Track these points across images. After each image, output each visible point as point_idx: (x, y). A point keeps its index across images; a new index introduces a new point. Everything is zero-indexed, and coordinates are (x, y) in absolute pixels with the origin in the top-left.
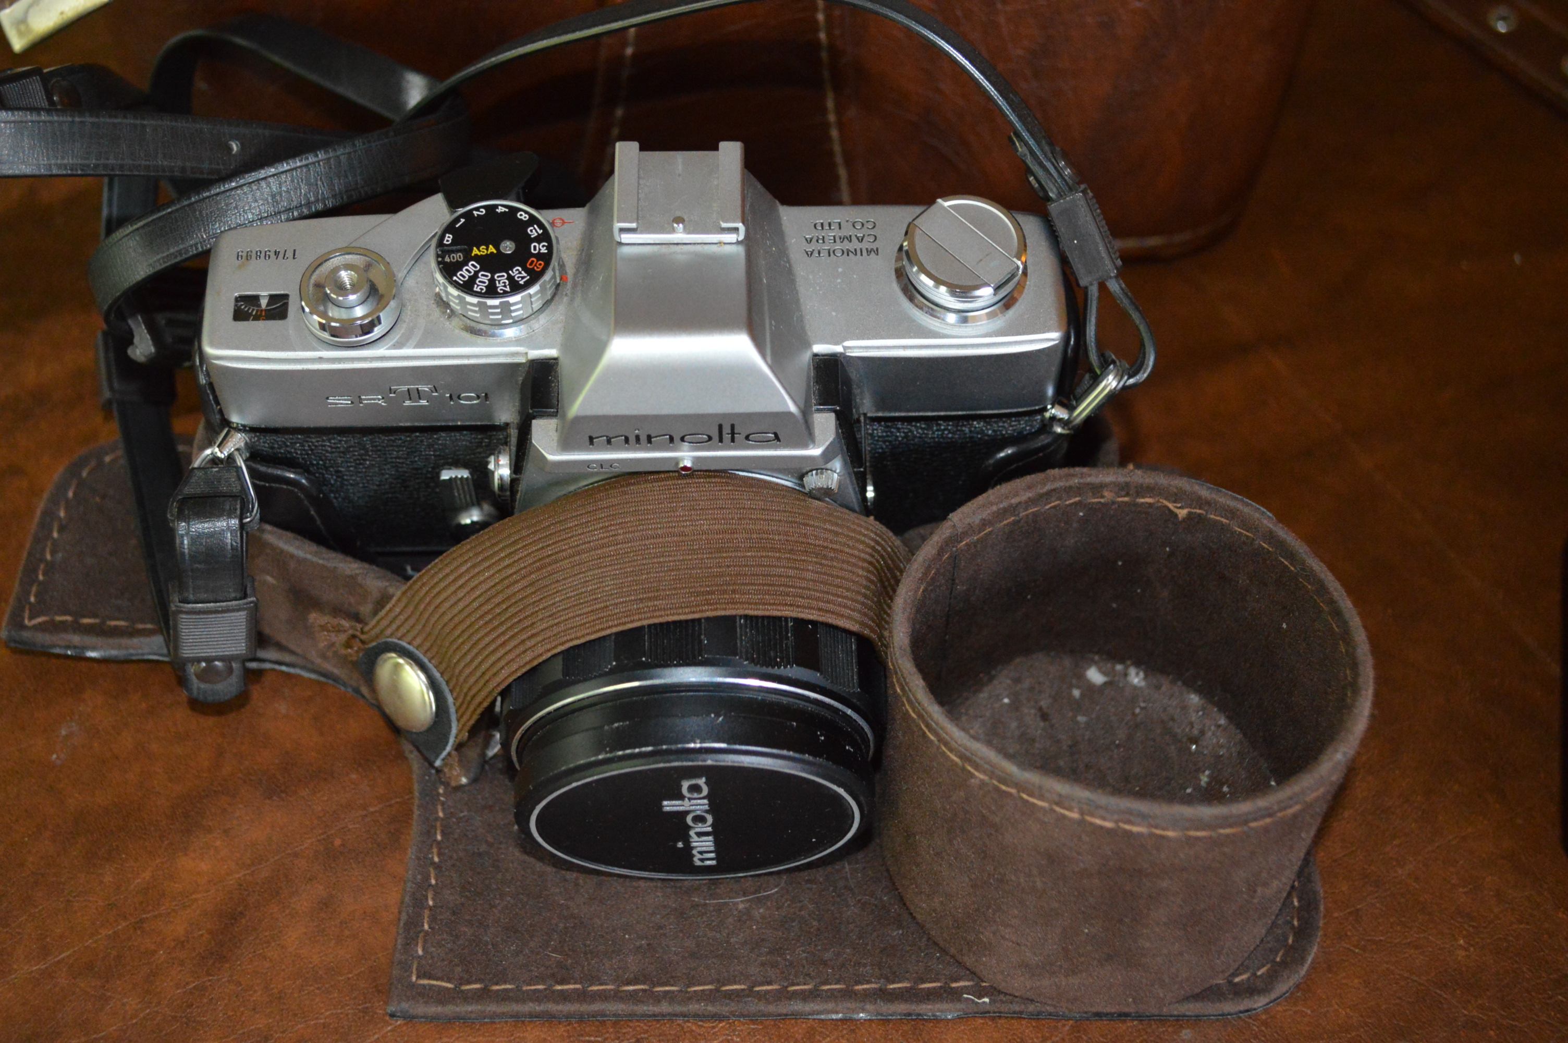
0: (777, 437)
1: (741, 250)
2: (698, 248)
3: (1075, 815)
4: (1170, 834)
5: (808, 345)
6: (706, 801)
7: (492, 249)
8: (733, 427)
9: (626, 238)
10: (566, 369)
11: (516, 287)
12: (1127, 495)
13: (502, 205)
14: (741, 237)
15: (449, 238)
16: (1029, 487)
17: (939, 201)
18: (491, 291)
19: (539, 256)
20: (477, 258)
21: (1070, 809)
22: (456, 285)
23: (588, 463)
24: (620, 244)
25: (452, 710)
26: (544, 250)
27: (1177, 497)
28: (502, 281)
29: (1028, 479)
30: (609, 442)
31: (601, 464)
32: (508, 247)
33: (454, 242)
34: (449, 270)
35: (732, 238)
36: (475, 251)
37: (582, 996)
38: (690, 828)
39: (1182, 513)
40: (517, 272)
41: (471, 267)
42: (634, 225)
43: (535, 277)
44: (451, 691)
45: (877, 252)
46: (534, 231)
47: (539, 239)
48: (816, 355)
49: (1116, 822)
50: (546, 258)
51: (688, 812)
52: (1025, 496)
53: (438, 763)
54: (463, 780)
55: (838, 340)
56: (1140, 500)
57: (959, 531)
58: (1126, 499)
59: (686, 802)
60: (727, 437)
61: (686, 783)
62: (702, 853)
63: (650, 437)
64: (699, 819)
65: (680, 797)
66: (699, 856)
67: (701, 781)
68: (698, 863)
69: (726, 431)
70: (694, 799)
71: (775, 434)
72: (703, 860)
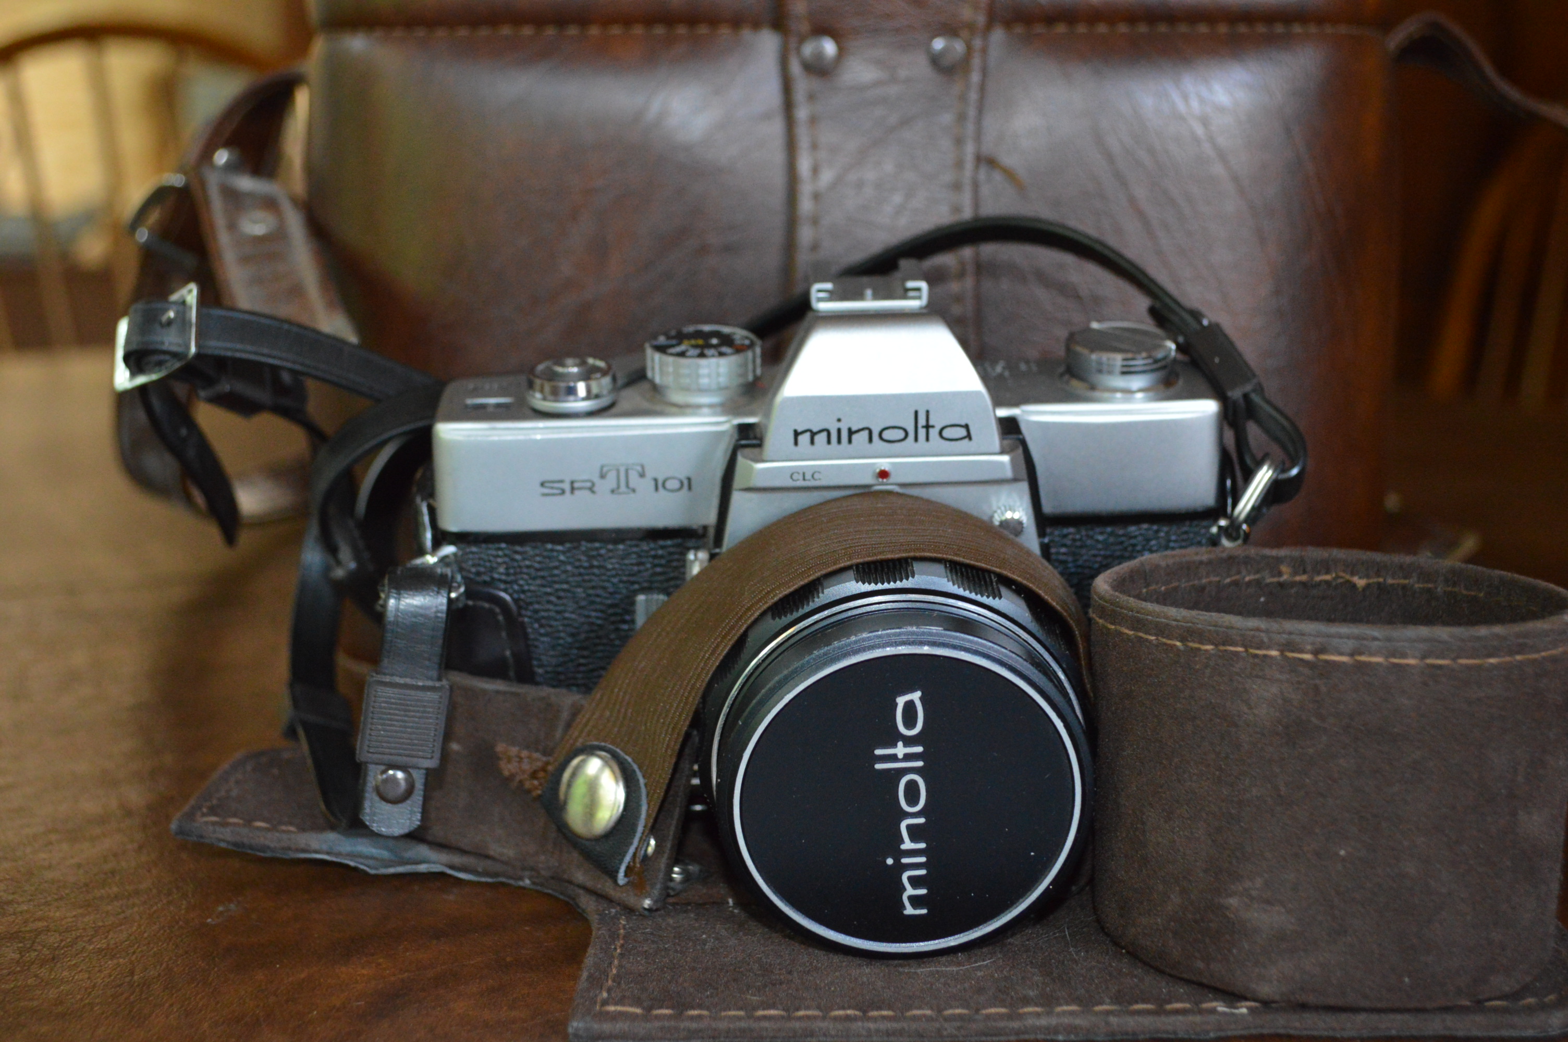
0: (968, 433)
3: (1308, 657)
4: (1412, 661)
6: (919, 748)
7: (700, 342)
8: (928, 412)
9: (822, 306)
11: (722, 355)
12: (1304, 572)
13: (707, 328)
14: (924, 302)
18: (701, 356)
20: (687, 346)
22: (669, 354)
23: (791, 472)
24: (817, 311)
26: (746, 344)
28: (710, 352)
30: (812, 440)
31: (803, 473)
32: (714, 341)
34: (664, 350)
35: (915, 304)
36: (686, 343)
38: (904, 812)
39: (1360, 582)
40: (724, 350)
41: (683, 349)
42: (829, 287)
43: (736, 352)
46: (736, 338)
51: (900, 775)
52: (1205, 558)
53: (621, 879)
54: (647, 903)
55: (1016, 404)
56: (1318, 578)
57: (1147, 568)
58: (1304, 578)
59: (900, 750)
60: (922, 433)
61: (901, 701)
62: (915, 882)
63: (851, 433)
64: (912, 793)
65: (893, 737)
66: (910, 891)
67: (916, 696)
68: (909, 910)
69: (922, 421)
70: (909, 741)
71: (966, 427)
72: (916, 901)
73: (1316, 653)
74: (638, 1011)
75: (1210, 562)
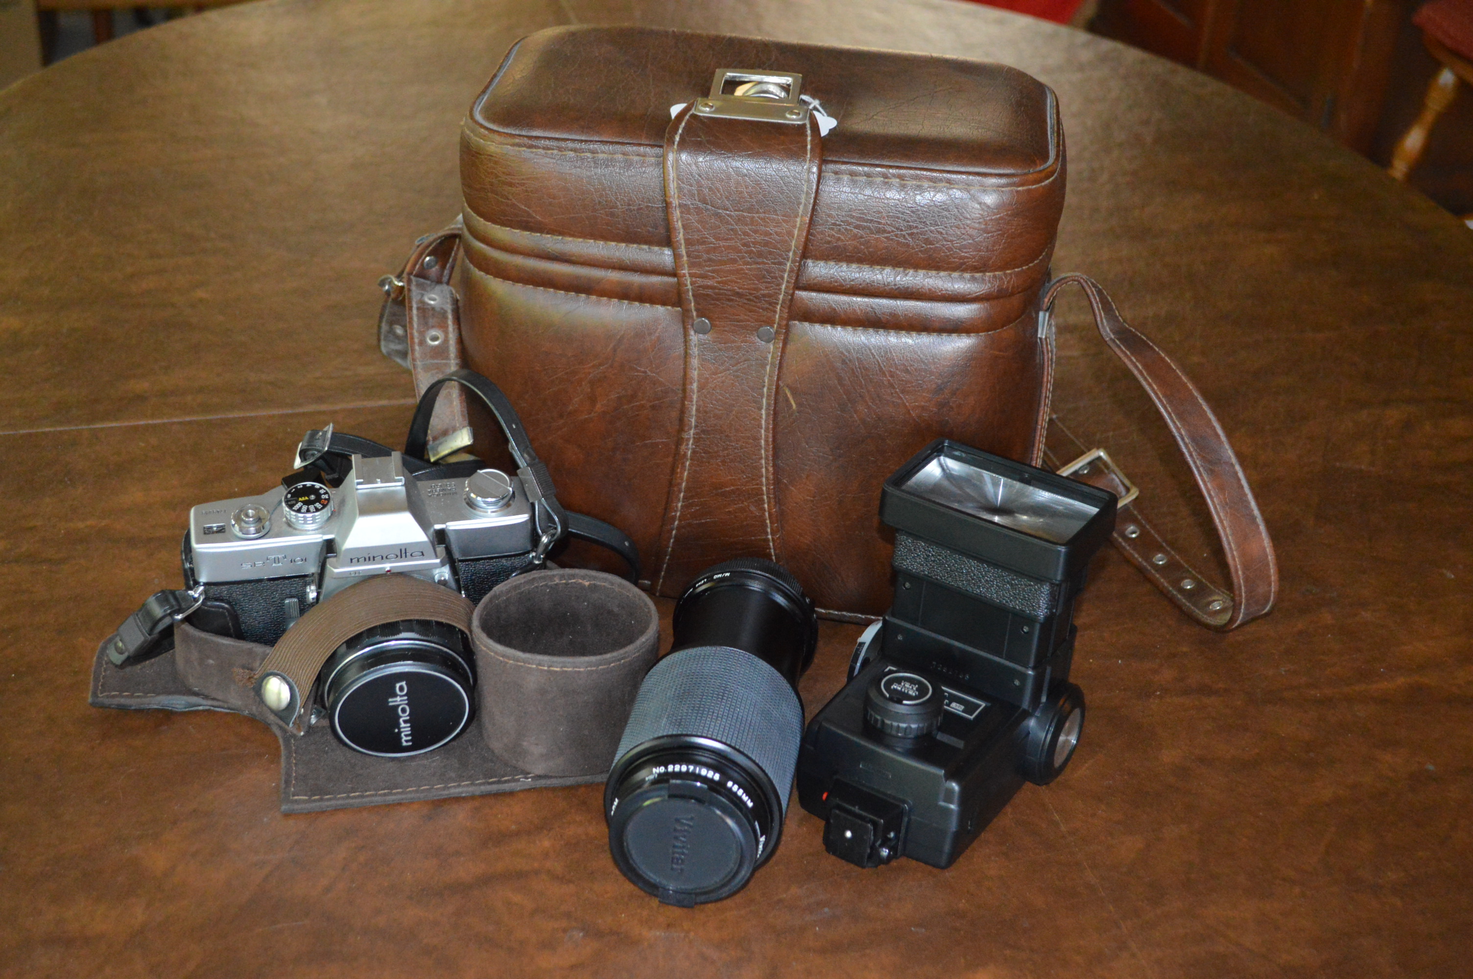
0: (423, 555)
1: (403, 488)
2: (388, 489)
3: (546, 668)
4: (582, 670)
5: (432, 525)
6: (406, 698)
7: (307, 498)
8: (406, 550)
9: (359, 487)
10: (338, 540)
11: (317, 510)
12: (564, 579)
13: (309, 484)
14: (403, 483)
15: (289, 496)
16: (524, 577)
17: (479, 471)
18: (308, 511)
19: (325, 499)
20: (301, 501)
21: (544, 666)
22: (294, 511)
23: (350, 572)
24: (357, 489)
25: (298, 694)
26: (327, 497)
27: (583, 577)
28: (312, 508)
29: (525, 574)
30: (358, 561)
31: (355, 572)
32: (313, 497)
33: (291, 497)
34: (291, 507)
35: (400, 484)
36: (300, 499)
38: (401, 717)
39: (587, 583)
40: (318, 505)
41: (299, 504)
42: (362, 480)
43: (324, 506)
44: (298, 687)
45: (456, 493)
46: (322, 491)
47: (324, 494)
48: (435, 530)
49: (562, 667)
50: (328, 500)
51: (398, 706)
53: (291, 725)
54: (302, 733)
55: (444, 523)
56: (570, 581)
57: (498, 593)
58: (564, 581)
59: (398, 699)
60: (403, 555)
61: (398, 685)
62: (406, 736)
63: (374, 557)
64: (404, 711)
65: (395, 695)
66: (404, 738)
67: (404, 683)
68: (405, 744)
69: (403, 551)
70: (401, 696)
71: (422, 552)
72: (407, 741)
73: (549, 667)
74: (306, 798)
75: (525, 582)
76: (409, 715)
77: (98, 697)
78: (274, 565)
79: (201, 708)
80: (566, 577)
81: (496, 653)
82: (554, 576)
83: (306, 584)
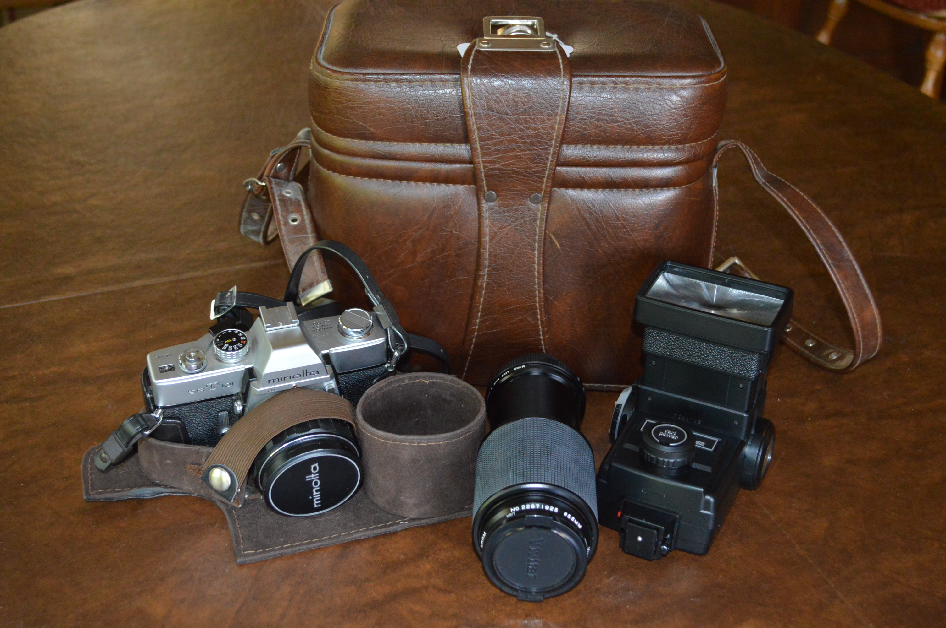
0: (318, 373)
1: (299, 327)
2: (288, 329)
3: (416, 444)
4: (441, 443)
5: (320, 352)
6: (318, 474)
7: (230, 341)
9: (268, 329)
10: (257, 368)
11: (240, 348)
12: (412, 380)
13: (230, 330)
14: (298, 323)
15: (218, 340)
16: (385, 381)
17: (346, 310)
18: (233, 350)
19: (244, 340)
20: (227, 343)
21: (415, 443)
22: (223, 350)
23: (268, 390)
24: (267, 331)
25: (236, 479)
26: (245, 339)
27: (424, 378)
28: (235, 347)
29: (384, 380)
30: (274, 381)
31: (272, 389)
32: (234, 339)
33: (220, 341)
34: (221, 347)
35: (296, 324)
36: (226, 342)
37: (292, 547)
38: (314, 488)
39: (427, 382)
40: (239, 345)
41: (226, 346)
42: (270, 325)
43: (244, 345)
44: (235, 474)
45: (332, 327)
46: (240, 335)
47: (242, 336)
48: (322, 354)
49: (427, 443)
50: (246, 340)
51: (313, 480)
52: (384, 384)
53: (232, 501)
54: (240, 506)
55: (328, 349)
56: (415, 381)
57: (369, 395)
58: (411, 382)
59: (313, 476)
60: (305, 375)
61: (313, 466)
62: (317, 500)
63: (285, 378)
64: (316, 483)
65: (310, 473)
66: (316, 502)
67: (317, 465)
68: (316, 506)
69: (305, 372)
70: (314, 474)
71: (318, 371)
72: (317, 504)
73: (418, 443)
74: (254, 552)
75: (386, 385)
76: (319, 486)
77: (90, 495)
78: (211, 390)
79: (163, 495)
80: (413, 379)
81: (379, 437)
82: (404, 378)
83: (233, 402)
